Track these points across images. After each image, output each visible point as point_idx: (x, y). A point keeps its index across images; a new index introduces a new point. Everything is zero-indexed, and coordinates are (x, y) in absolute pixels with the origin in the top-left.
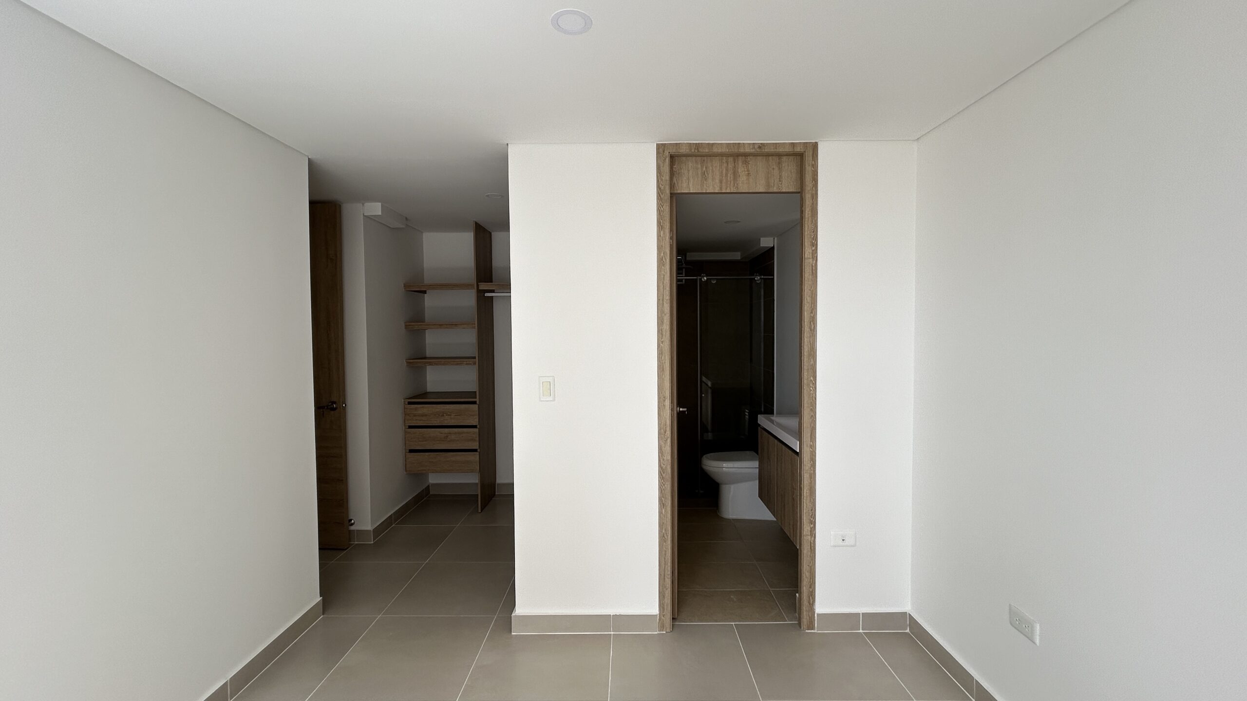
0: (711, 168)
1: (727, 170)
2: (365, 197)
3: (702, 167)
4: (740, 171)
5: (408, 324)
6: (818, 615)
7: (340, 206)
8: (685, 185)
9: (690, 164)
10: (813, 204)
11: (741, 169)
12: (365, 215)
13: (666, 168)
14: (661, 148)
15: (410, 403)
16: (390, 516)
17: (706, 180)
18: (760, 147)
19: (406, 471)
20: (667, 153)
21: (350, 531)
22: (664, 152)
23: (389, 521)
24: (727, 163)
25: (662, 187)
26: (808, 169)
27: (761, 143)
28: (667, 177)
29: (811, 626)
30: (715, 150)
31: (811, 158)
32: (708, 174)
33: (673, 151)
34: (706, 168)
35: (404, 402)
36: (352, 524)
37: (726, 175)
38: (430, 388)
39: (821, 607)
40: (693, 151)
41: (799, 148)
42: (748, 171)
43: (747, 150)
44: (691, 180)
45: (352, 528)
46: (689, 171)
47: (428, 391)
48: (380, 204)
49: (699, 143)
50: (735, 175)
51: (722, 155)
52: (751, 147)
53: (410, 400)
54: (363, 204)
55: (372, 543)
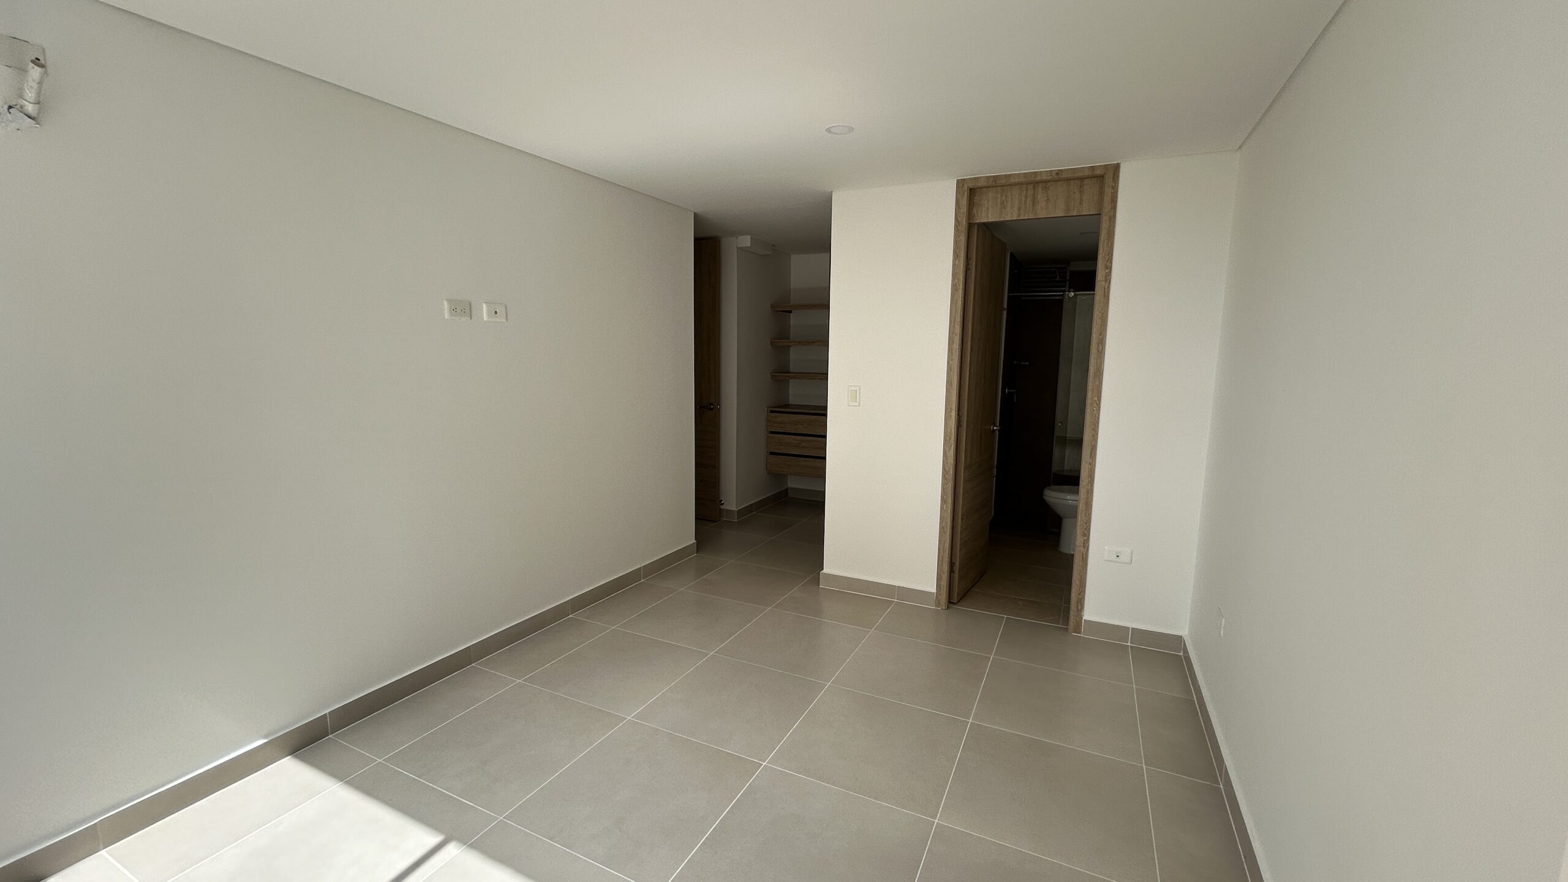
0: (1010, 196)
1: (1026, 197)
2: (736, 233)
3: (1002, 196)
4: (1039, 197)
5: (773, 340)
6: (1085, 620)
7: (719, 241)
8: (984, 215)
9: (990, 194)
10: (1110, 226)
11: (1040, 196)
12: (739, 246)
13: (964, 202)
14: (960, 183)
15: (772, 412)
16: (752, 504)
17: (1005, 208)
18: (1057, 174)
19: (767, 470)
20: (966, 187)
21: (720, 509)
22: (963, 186)
23: (749, 509)
24: (1027, 190)
25: (960, 219)
26: (1108, 191)
27: (1059, 170)
28: (964, 209)
29: (1077, 629)
30: (1012, 180)
31: (1111, 180)
32: (1007, 202)
33: (971, 185)
34: (1006, 197)
35: (767, 410)
36: (722, 504)
37: (1025, 203)
38: (792, 401)
39: (1089, 615)
40: (991, 183)
41: (1099, 171)
42: (1047, 197)
43: (1044, 178)
44: (990, 209)
45: (722, 507)
46: (988, 201)
47: (790, 403)
48: (749, 237)
49: (996, 176)
50: (1034, 202)
51: (1021, 184)
52: (1049, 174)
53: (772, 409)
54: (737, 238)
55: (736, 521)
